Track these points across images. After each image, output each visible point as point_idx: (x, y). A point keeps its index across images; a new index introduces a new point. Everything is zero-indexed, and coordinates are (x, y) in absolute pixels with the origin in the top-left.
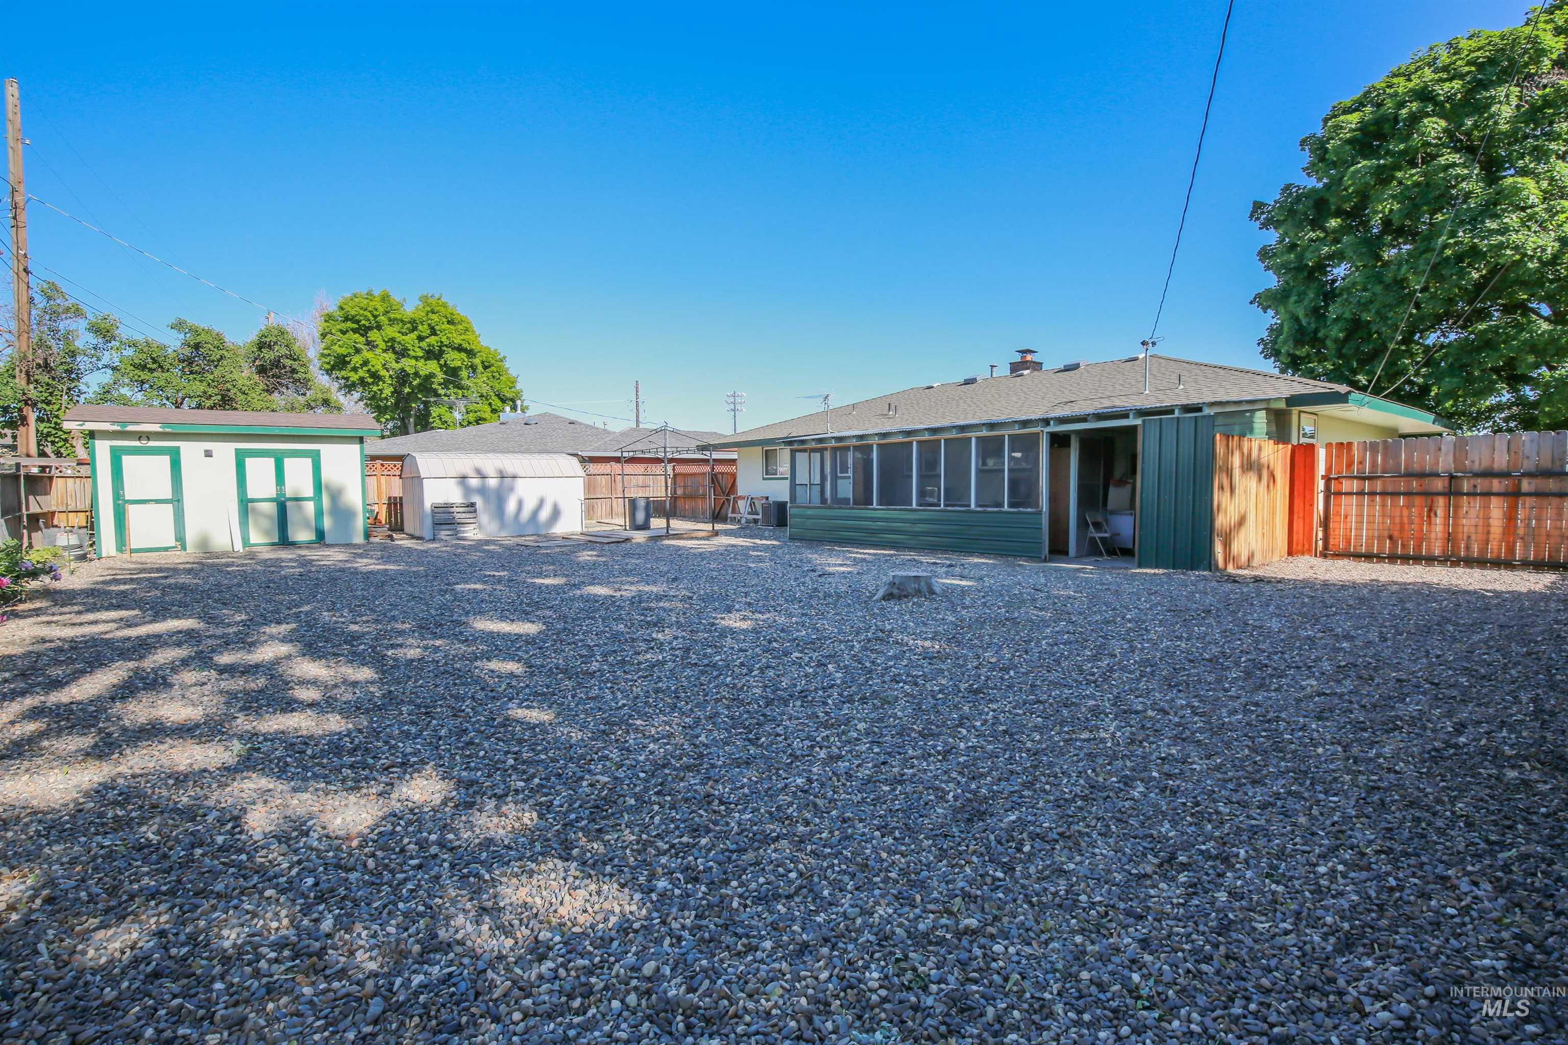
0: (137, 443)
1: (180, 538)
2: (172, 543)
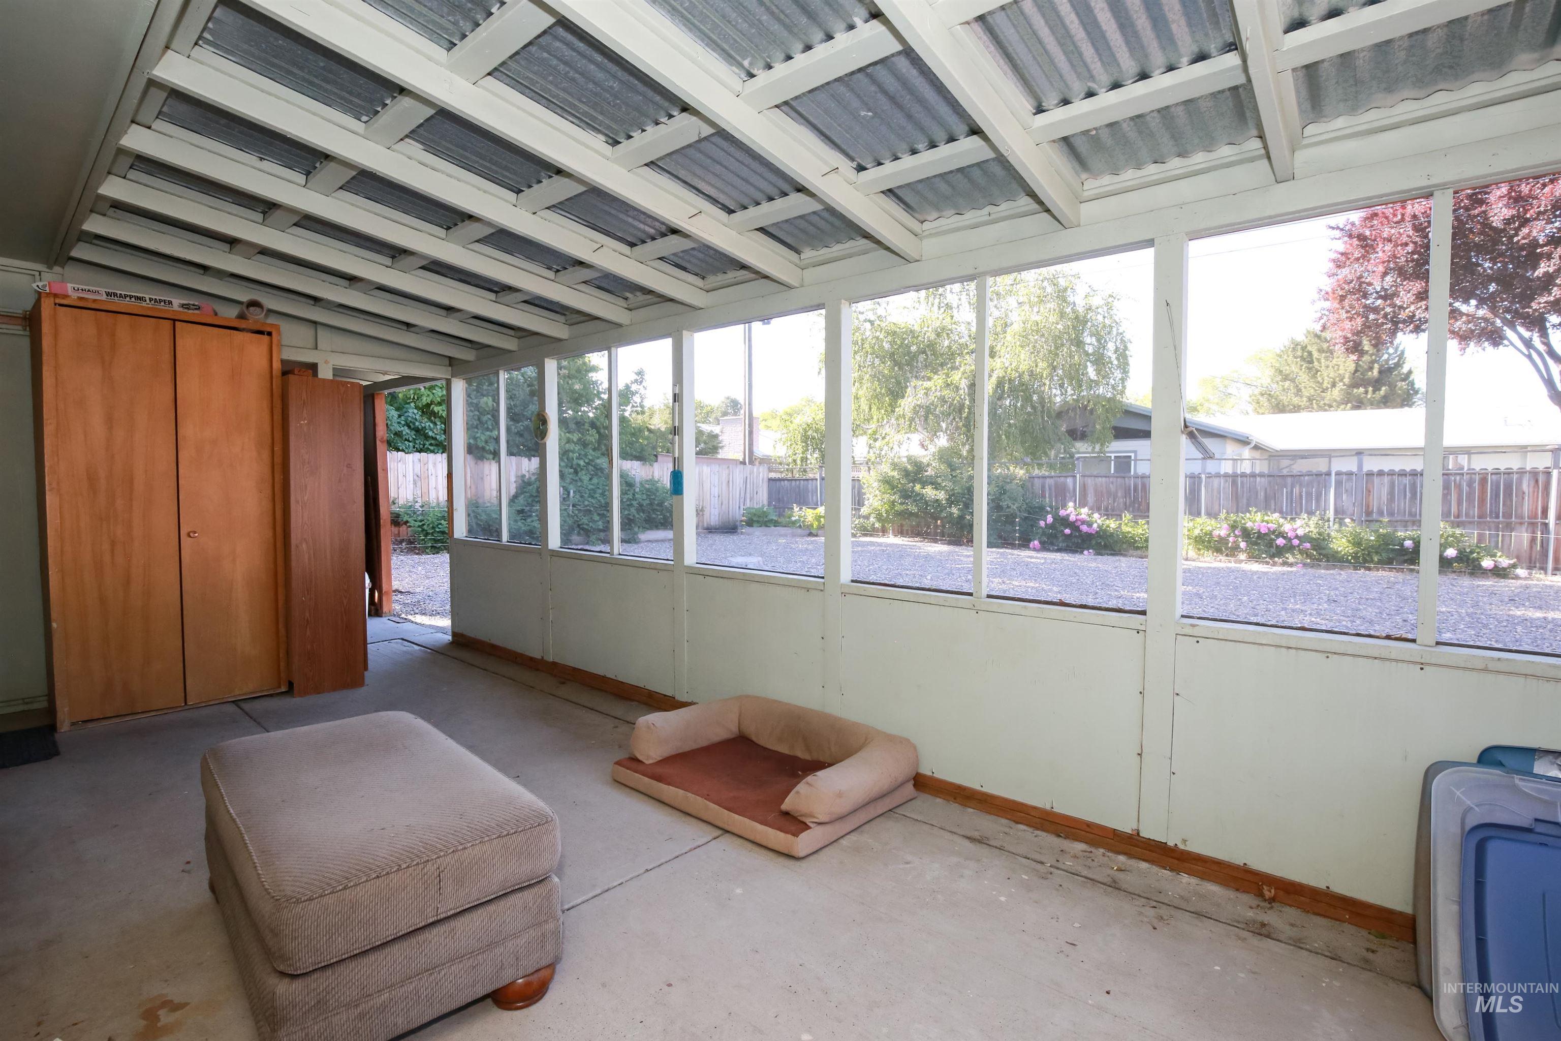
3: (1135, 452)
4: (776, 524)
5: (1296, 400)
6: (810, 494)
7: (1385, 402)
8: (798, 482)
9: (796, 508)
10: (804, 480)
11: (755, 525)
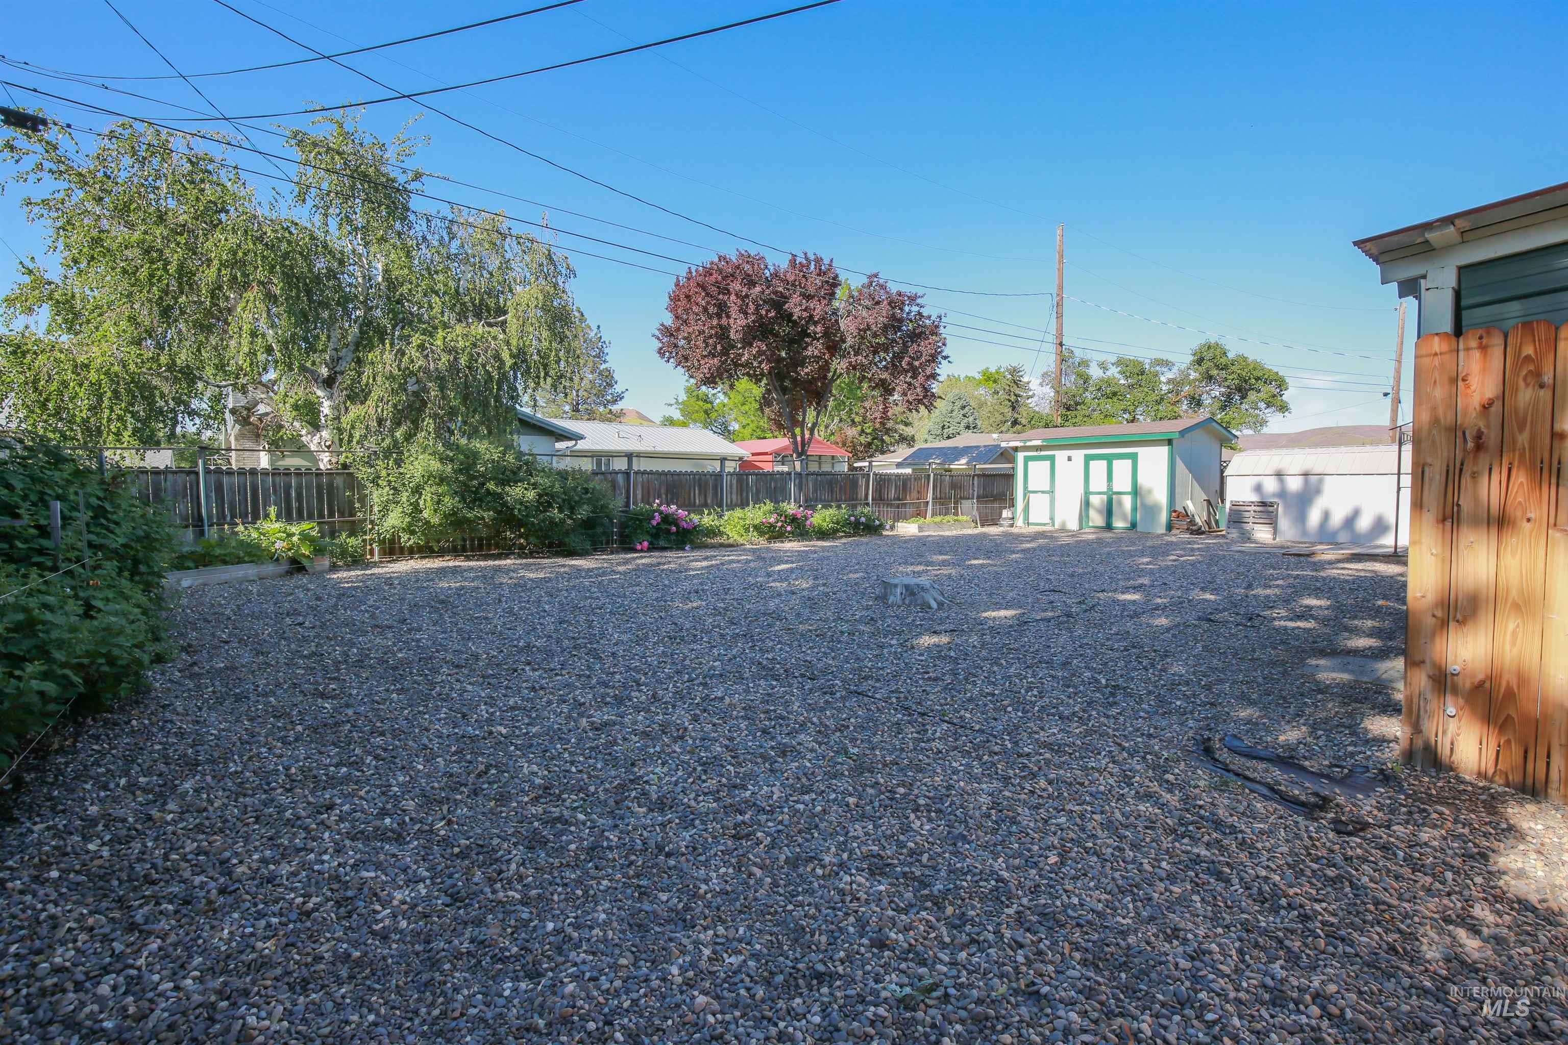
0: (1035, 454)
1: (1052, 519)
2: (1048, 521)
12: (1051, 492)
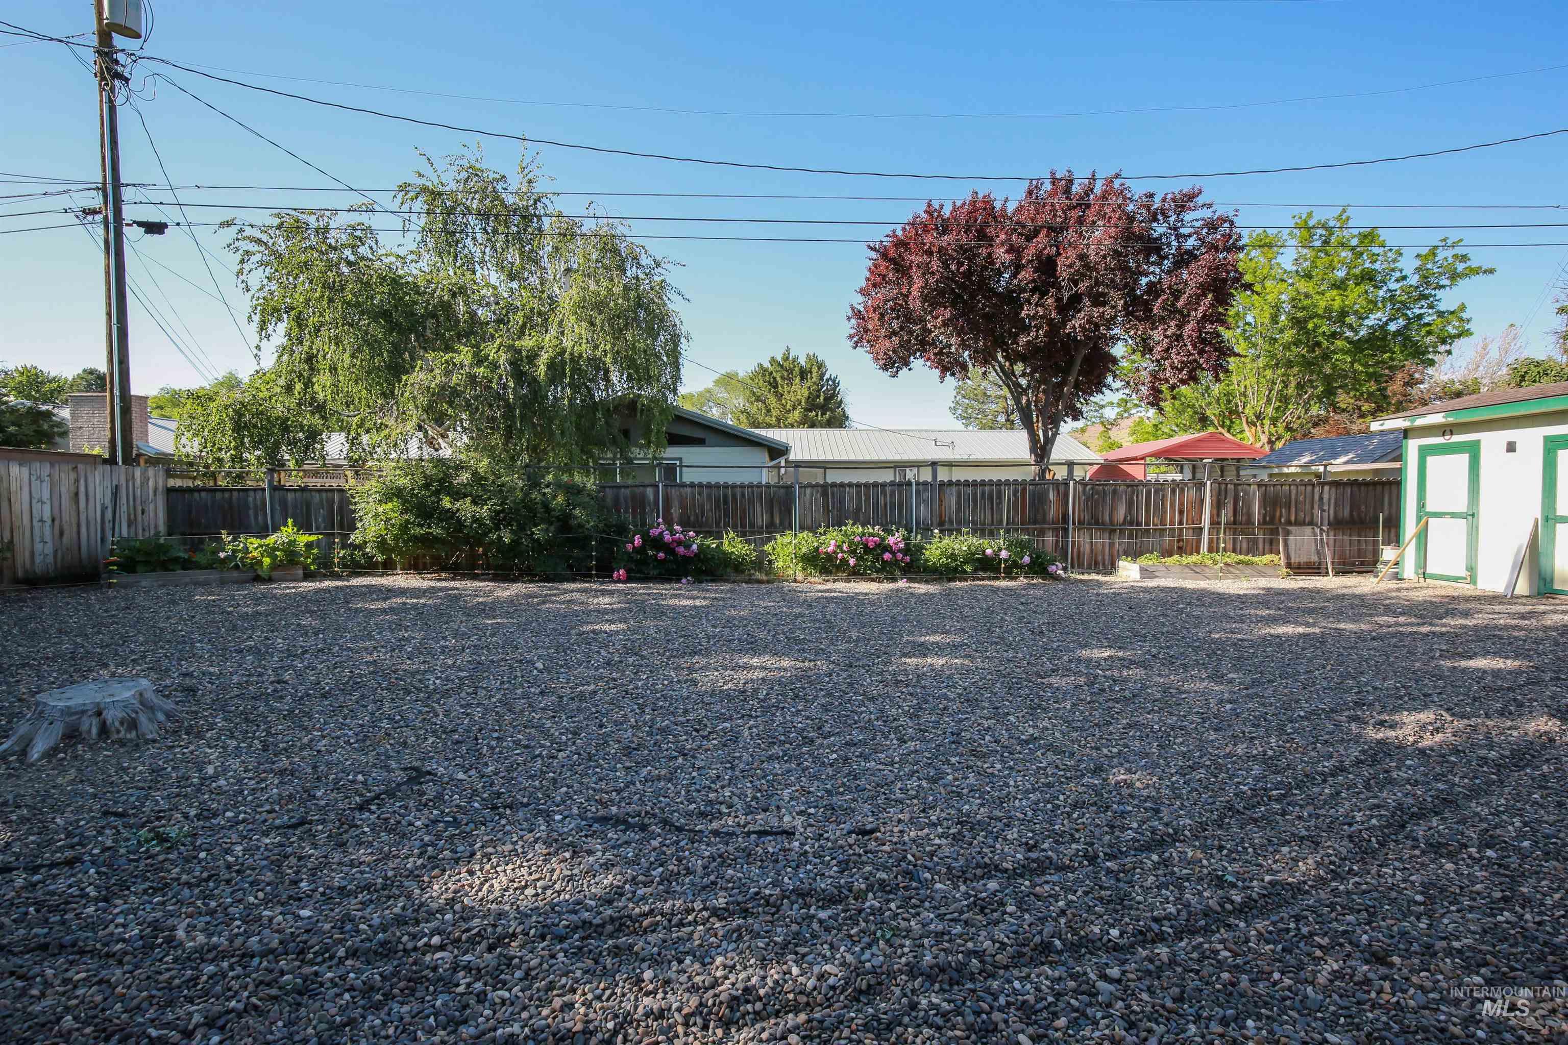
1: (1471, 570)
2: (1463, 573)
3: (680, 459)
4: (187, 565)
5: (768, 419)
6: (251, 513)
7: (829, 424)
8: (227, 495)
9: (226, 537)
10: (239, 490)
11: (140, 568)
12: (1471, 515)
